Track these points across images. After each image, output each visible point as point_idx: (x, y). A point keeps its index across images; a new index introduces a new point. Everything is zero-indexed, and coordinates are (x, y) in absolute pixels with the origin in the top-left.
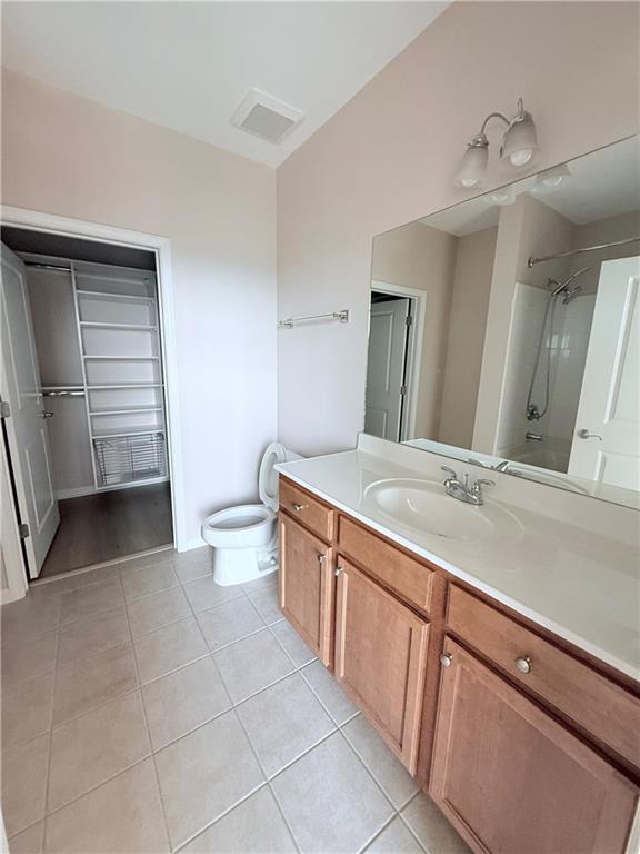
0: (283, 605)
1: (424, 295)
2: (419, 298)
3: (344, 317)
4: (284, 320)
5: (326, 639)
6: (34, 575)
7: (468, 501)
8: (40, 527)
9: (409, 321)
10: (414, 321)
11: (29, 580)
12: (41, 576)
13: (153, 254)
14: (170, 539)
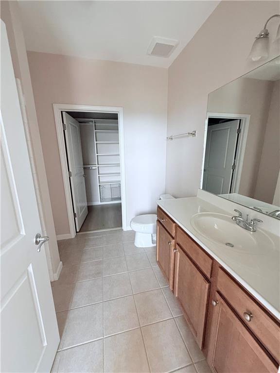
0: (158, 260)
1: (248, 117)
2: (246, 118)
3: (194, 134)
4: (169, 136)
5: (171, 279)
6: (78, 231)
7: (247, 228)
8: (80, 215)
9: (239, 131)
10: (242, 131)
11: (77, 232)
12: (79, 232)
13: (117, 114)
14: (121, 226)
